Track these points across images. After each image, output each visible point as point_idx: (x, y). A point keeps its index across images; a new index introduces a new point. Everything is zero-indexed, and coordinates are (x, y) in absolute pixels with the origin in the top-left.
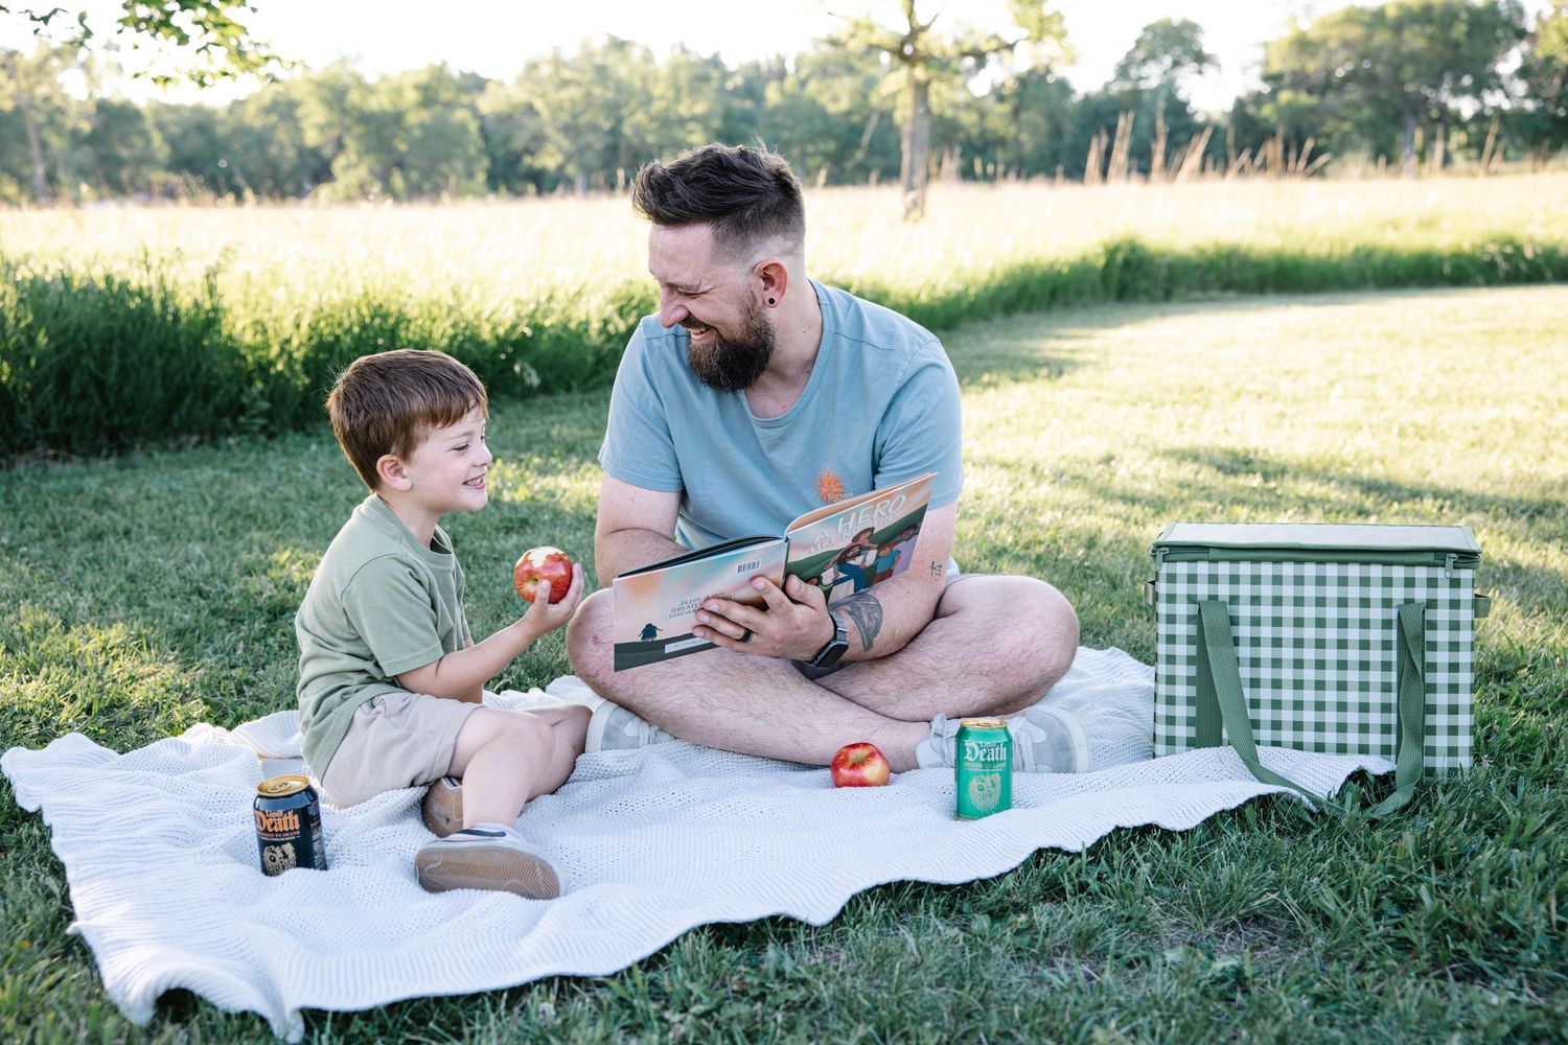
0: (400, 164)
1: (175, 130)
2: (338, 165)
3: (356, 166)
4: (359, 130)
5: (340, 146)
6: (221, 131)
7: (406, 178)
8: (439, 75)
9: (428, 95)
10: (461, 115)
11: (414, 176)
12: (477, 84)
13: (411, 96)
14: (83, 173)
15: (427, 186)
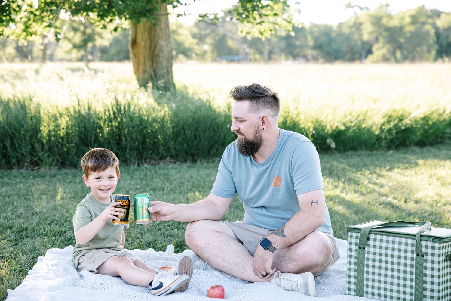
0: (400, 47)
1: (316, 34)
2: (375, 48)
3: (382, 48)
4: (385, 34)
5: (377, 40)
6: (334, 34)
7: (402, 53)
8: (421, 10)
9: (414, 20)
10: (428, 27)
11: (405, 52)
12: (437, 14)
13: (408, 20)
14: (282, 51)
15: (410, 56)
